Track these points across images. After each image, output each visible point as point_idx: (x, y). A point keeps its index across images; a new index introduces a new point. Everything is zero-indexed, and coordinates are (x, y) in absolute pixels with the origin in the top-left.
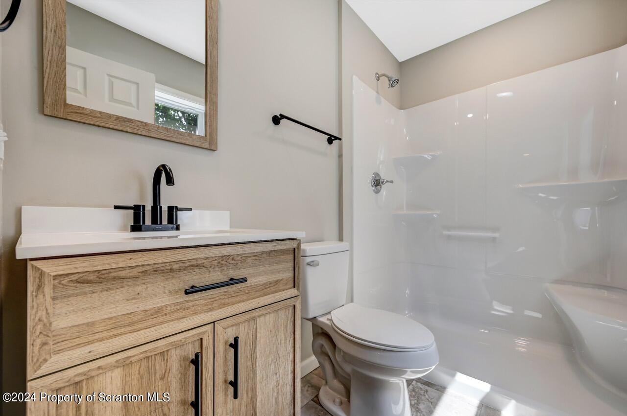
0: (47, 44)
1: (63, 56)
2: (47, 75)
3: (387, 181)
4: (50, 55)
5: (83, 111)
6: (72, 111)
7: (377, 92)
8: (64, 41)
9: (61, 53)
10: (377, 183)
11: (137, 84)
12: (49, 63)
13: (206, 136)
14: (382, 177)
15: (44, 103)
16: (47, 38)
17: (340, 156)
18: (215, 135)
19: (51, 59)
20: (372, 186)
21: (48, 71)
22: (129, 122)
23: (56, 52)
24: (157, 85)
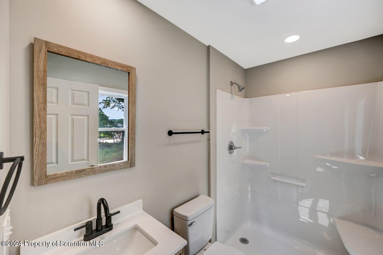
0: (36, 145)
1: (45, 149)
2: (35, 163)
3: (237, 148)
4: (37, 151)
5: (57, 176)
6: (50, 178)
7: (231, 93)
8: (45, 140)
9: (44, 147)
10: (231, 148)
11: (88, 92)
12: (36, 156)
13: (128, 160)
14: (235, 145)
15: (33, 181)
16: (35, 142)
17: (209, 140)
18: (134, 158)
19: (38, 153)
20: (228, 150)
21: (36, 161)
22: (83, 171)
23: (40, 148)
24: (100, 87)
